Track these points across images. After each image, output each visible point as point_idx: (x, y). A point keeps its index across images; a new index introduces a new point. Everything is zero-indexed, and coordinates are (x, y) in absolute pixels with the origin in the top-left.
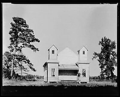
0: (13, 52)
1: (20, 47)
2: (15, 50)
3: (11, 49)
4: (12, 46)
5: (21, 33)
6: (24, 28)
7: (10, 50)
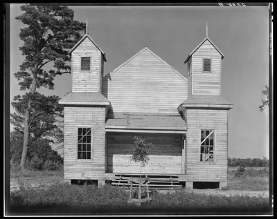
0: (28, 88)
1: (49, 74)
2: (34, 82)
3: (22, 80)
4: (27, 71)
5: (53, 34)
6: (59, 18)
7: (20, 81)
